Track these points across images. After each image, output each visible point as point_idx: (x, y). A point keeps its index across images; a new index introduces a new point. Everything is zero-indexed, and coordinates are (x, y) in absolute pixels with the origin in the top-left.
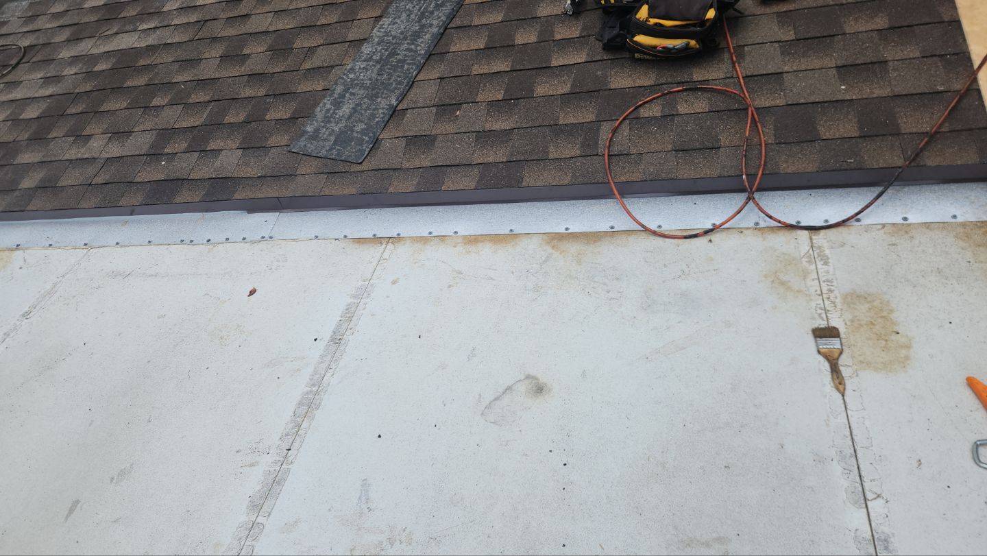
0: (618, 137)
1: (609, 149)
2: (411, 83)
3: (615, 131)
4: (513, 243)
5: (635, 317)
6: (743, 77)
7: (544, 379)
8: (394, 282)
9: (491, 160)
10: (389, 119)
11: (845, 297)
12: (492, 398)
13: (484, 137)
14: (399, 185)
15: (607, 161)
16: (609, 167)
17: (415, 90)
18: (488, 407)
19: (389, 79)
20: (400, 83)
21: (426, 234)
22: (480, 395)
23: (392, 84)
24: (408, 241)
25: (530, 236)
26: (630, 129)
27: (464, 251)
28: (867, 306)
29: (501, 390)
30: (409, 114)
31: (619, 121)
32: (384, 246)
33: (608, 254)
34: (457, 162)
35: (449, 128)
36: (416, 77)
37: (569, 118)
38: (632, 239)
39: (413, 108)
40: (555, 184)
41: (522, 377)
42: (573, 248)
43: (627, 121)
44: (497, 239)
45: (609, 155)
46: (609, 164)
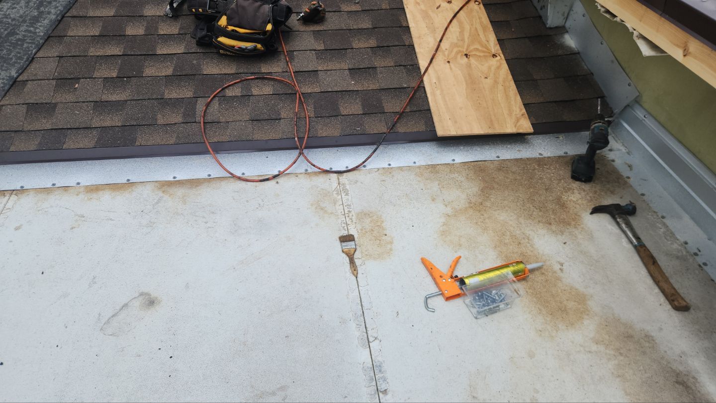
0: (210, 110)
1: (204, 118)
2: (30, 59)
3: (208, 105)
4: (130, 190)
5: (226, 240)
6: (294, 72)
7: (154, 294)
8: (17, 229)
9: (108, 123)
10: (10, 88)
11: (358, 214)
12: (111, 314)
13: (101, 106)
14: (20, 145)
15: (202, 127)
16: (205, 131)
17: (33, 66)
18: (108, 322)
19: (9, 55)
20: (21, 58)
21: (49, 185)
22: (100, 315)
23: (12, 59)
24: (32, 193)
25: (144, 184)
26: (219, 104)
27: (86, 198)
28: (370, 219)
29: (118, 308)
30: (29, 85)
31: (211, 98)
32: (7, 198)
33: (206, 195)
34: (77, 125)
35: (70, 97)
36: (35, 54)
37: (173, 94)
38: (223, 183)
39: (33, 80)
40: (163, 143)
41: (137, 295)
42: (180, 191)
43: (217, 98)
44: (115, 187)
45: (204, 123)
46: (204, 129)
